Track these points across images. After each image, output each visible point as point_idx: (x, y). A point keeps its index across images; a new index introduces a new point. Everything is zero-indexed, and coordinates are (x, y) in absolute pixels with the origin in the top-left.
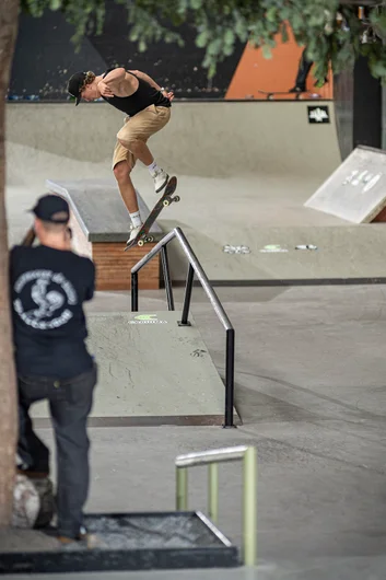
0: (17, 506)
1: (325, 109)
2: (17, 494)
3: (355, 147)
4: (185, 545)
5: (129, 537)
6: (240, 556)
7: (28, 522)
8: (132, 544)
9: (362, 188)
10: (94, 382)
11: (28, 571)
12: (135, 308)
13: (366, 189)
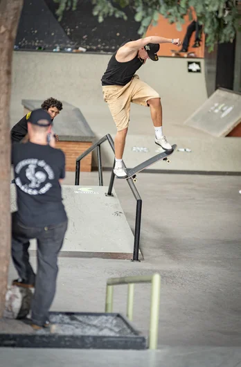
0: (7, 304)
1: (198, 63)
2: (7, 297)
3: (217, 88)
4: (112, 334)
5: (77, 328)
6: (147, 343)
7: (13, 315)
8: (79, 332)
9: (221, 114)
10: (66, 229)
11: (13, 346)
12: (77, 183)
13: (223, 115)
